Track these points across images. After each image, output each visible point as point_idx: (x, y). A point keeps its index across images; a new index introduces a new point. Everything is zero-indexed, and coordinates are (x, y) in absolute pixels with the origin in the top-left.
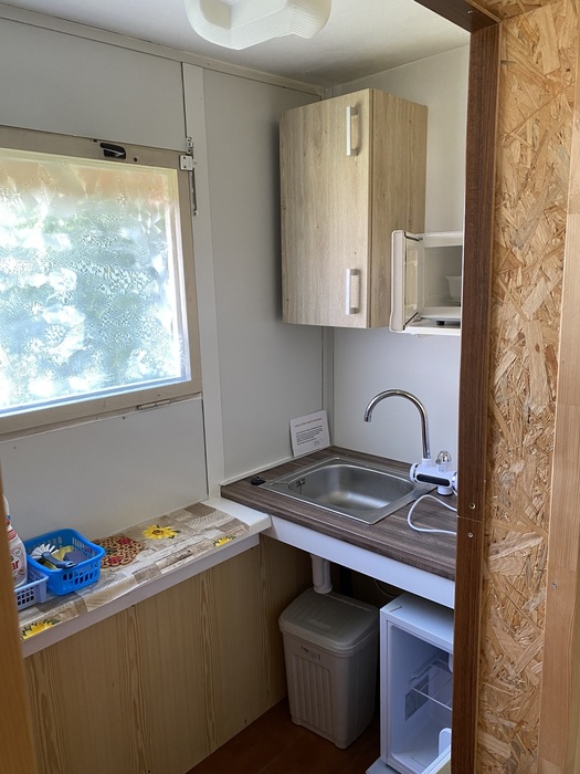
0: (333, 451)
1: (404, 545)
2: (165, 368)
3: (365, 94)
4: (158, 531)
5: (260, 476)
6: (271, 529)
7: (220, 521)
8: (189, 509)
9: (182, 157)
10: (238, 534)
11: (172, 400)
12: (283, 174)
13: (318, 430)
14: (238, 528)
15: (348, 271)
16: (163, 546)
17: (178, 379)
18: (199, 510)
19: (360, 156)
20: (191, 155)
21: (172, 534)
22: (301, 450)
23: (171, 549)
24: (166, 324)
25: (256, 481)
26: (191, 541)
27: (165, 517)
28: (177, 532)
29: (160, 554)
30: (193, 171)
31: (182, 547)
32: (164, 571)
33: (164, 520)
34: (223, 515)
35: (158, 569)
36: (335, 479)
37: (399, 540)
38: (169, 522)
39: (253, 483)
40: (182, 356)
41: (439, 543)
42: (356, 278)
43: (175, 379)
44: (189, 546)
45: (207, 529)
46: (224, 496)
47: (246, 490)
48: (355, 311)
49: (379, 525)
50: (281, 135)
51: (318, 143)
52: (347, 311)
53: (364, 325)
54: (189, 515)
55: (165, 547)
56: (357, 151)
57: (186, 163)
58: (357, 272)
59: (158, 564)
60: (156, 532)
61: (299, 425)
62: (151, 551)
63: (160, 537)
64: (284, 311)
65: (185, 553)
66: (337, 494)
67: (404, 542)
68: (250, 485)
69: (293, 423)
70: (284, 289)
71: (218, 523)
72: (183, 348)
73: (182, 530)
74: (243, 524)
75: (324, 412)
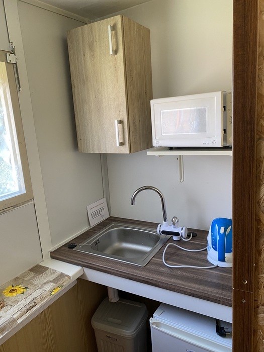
0: (111, 220)
1: (165, 279)
2: (8, 187)
3: (118, 19)
4: (13, 290)
5: (73, 242)
6: (84, 275)
7: (52, 276)
8: (32, 270)
9: (8, 54)
10: (65, 284)
11: (15, 206)
12: (72, 67)
13: (102, 209)
14: (64, 279)
15: (116, 122)
16: (17, 301)
17: (17, 192)
18: (38, 270)
19: (118, 55)
20: (14, 53)
21: (22, 290)
22: (94, 222)
23: (23, 303)
24: (6, 160)
25: (71, 246)
26: (35, 294)
27: (17, 278)
28: (26, 288)
29: (15, 308)
30: (16, 64)
31: (30, 300)
32: (19, 321)
33: (17, 281)
34: (54, 272)
35: (15, 320)
36: (115, 236)
37: (162, 275)
38: (20, 281)
39: (69, 248)
40: (18, 178)
41: (184, 274)
42: (120, 125)
43: (15, 193)
44: (34, 299)
45: (45, 283)
46: (52, 257)
47: (65, 253)
48: (122, 144)
49: (148, 267)
50: (69, 44)
51: (91, 48)
52: (118, 145)
53: (127, 152)
54: (32, 274)
55: (19, 302)
56: (116, 52)
57: (11, 58)
58: (121, 122)
59: (14, 316)
60: (12, 291)
61: (92, 208)
62: (9, 307)
63: (14, 294)
64: (79, 146)
65: (33, 304)
66: (117, 245)
67: (165, 276)
68: (67, 249)
69: (89, 208)
70: (78, 133)
71: (52, 278)
72: (18, 173)
73: (29, 287)
74: (67, 276)
75: (105, 199)
